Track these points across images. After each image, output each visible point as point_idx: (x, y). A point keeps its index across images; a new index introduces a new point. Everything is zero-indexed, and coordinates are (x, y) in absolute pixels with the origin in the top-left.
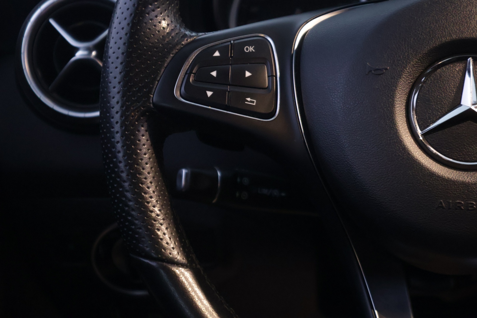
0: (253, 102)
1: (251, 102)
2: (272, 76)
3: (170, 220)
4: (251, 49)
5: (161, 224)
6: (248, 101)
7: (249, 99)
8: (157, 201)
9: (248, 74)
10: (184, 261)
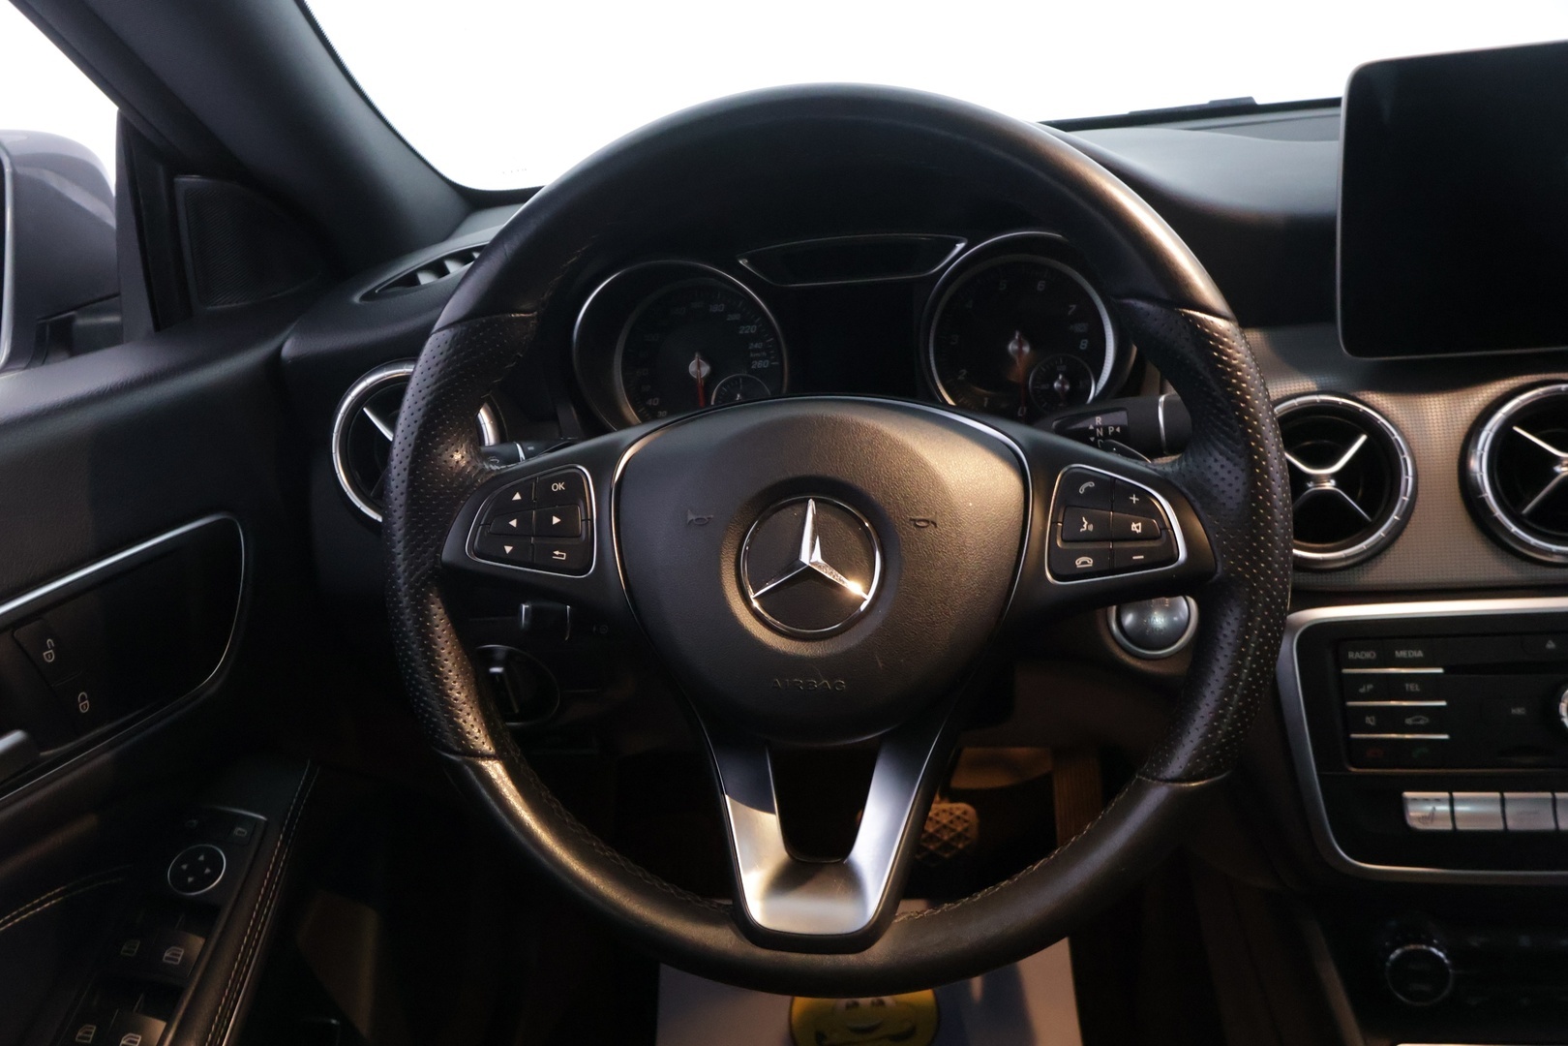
0: (563, 556)
1: (559, 556)
2: (588, 520)
3: (474, 702)
4: (561, 486)
5: (459, 693)
6: (555, 555)
7: (557, 553)
8: (454, 664)
9: (556, 520)
10: (492, 751)
